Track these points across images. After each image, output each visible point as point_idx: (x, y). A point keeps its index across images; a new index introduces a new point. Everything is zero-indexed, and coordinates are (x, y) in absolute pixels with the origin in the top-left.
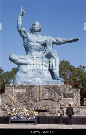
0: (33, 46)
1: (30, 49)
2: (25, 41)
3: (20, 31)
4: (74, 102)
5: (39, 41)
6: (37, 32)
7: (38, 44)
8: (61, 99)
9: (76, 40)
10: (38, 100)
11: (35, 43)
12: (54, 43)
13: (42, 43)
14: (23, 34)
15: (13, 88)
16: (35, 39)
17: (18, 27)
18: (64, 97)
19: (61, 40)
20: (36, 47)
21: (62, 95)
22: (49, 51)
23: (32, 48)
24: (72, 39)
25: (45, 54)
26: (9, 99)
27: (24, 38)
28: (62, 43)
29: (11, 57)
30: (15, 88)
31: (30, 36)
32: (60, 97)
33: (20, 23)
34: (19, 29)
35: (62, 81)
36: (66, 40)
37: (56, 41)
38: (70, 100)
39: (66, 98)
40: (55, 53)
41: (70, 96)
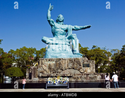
0: (58, 31)
1: (56, 34)
2: (53, 28)
3: (49, 21)
4: (91, 70)
5: (63, 28)
6: (61, 22)
7: (62, 30)
8: (81, 68)
10: (64, 69)
11: (60, 29)
12: (73, 30)
13: (65, 30)
14: (51, 23)
15: (46, 60)
17: (48, 18)
18: (83, 67)
20: (61, 32)
21: (82, 65)
22: (70, 35)
23: (57, 33)
24: (86, 26)
25: (67, 37)
26: (42, 69)
27: (52, 26)
28: (79, 30)
29: (43, 39)
30: (47, 61)
32: (80, 67)
34: (48, 19)
35: (81, 55)
36: (82, 27)
37: (75, 28)
38: (88, 69)
39: (85, 67)
40: (75, 36)
41: (88, 66)
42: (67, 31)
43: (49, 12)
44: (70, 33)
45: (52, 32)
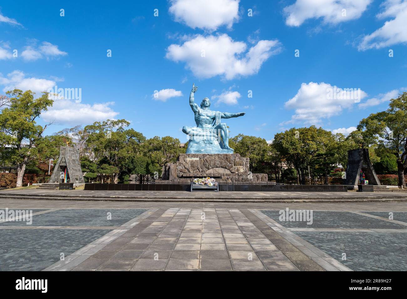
0: (204, 119)
1: (201, 122)
2: (196, 115)
3: (192, 106)
4: (243, 169)
5: (209, 115)
6: (207, 107)
7: (208, 118)
8: (232, 167)
9: (242, 115)
10: (210, 168)
11: (206, 117)
12: (222, 117)
13: (212, 117)
14: (195, 108)
15: (188, 156)
16: (206, 113)
18: (234, 165)
19: (228, 114)
20: (207, 120)
21: (233, 163)
22: (218, 124)
23: (202, 121)
24: (239, 113)
25: (215, 126)
26: (183, 166)
27: (195, 112)
28: (229, 117)
29: (184, 128)
30: (189, 157)
31: (201, 111)
32: (231, 165)
33: (193, 99)
34: (191, 104)
35: (232, 151)
36: (233, 114)
37: (224, 116)
38: (240, 168)
39: (236, 166)
40: (225, 125)
41: (240, 164)
42: (214, 119)
43: (193, 94)
44: (219, 121)
45: (196, 121)
